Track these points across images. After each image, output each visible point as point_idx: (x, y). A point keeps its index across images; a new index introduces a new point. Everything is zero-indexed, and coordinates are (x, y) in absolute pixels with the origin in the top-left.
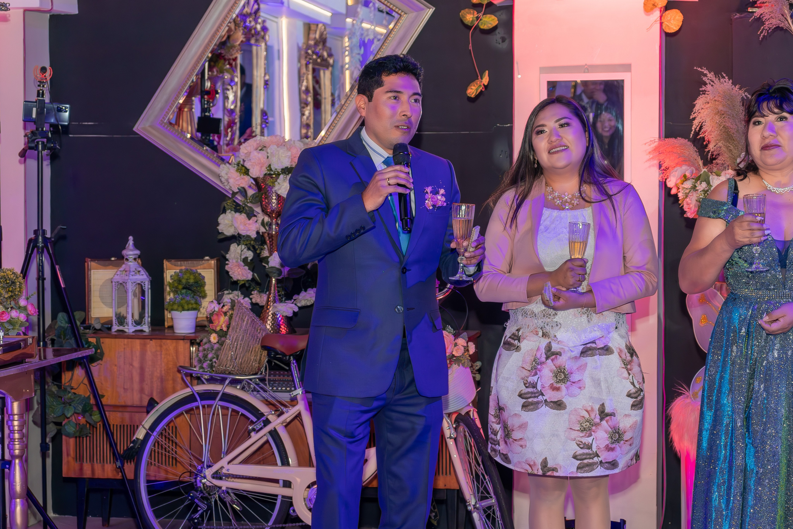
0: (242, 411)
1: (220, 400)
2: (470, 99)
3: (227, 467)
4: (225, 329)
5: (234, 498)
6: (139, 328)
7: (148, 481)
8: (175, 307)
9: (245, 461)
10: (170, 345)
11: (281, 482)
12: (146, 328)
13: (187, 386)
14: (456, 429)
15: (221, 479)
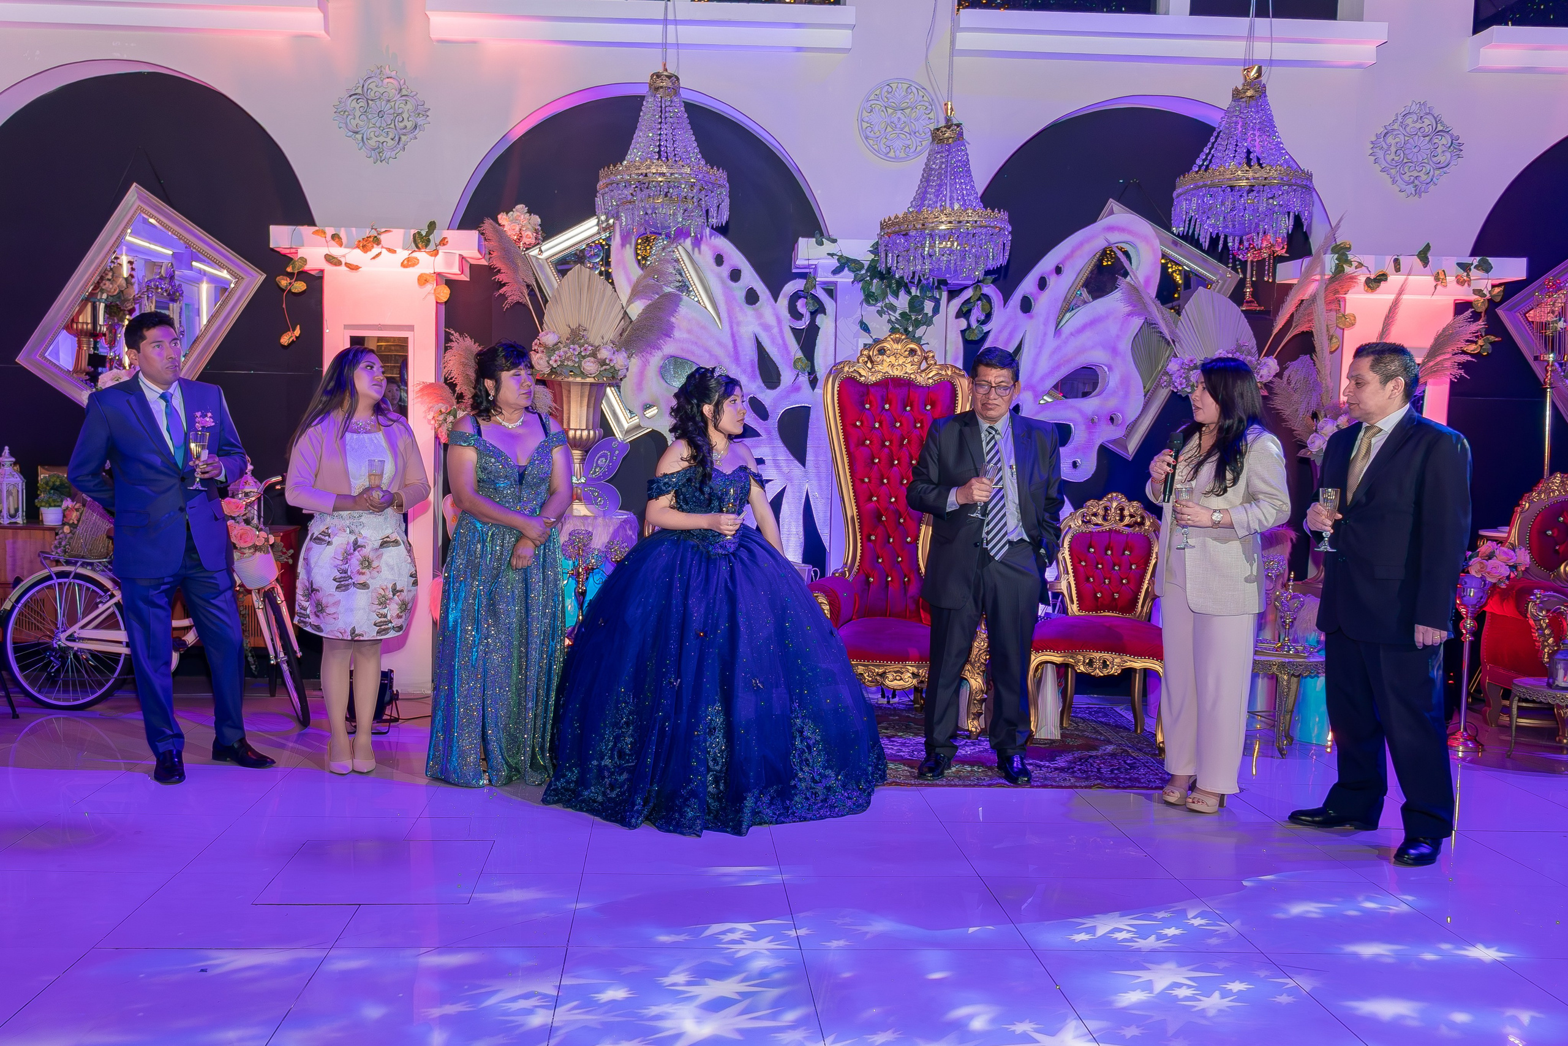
0: (92, 587)
1: (73, 578)
2: (283, 346)
3: (78, 631)
4: (76, 522)
5: (89, 656)
6: (13, 520)
7: (14, 643)
8: (43, 504)
9: (97, 627)
10: (38, 534)
11: (125, 644)
12: (20, 521)
13: (46, 568)
14: (264, 601)
15: (74, 641)
